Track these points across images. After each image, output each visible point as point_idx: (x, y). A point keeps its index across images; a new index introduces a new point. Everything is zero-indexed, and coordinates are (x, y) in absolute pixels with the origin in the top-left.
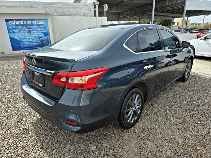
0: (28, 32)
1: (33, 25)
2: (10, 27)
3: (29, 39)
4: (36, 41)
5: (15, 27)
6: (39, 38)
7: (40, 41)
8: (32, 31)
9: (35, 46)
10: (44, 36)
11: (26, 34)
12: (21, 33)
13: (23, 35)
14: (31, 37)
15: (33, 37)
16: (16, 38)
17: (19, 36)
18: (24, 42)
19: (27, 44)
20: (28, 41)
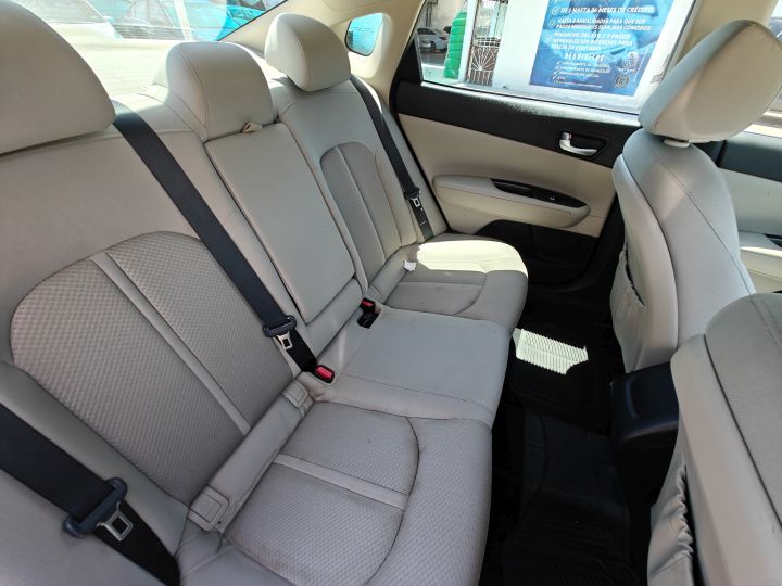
0: (593, 30)
1: (619, 3)
2: (554, 11)
3: (583, 52)
4: (599, 63)
5: (565, 10)
6: (614, 53)
7: (612, 65)
8: (608, 24)
9: (590, 80)
10: (635, 47)
11: (585, 35)
12: (572, 31)
13: (575, 38)
14: (591, 49)
15: (599, 48)
16: (553, 46)
17: (561, 41)
18: (566, 63)
19: (568, 69)
20: (578, 62)
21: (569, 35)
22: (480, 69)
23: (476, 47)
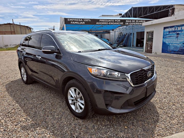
0: (176, 38)
1: (181, 31)
2: (165, 34)
3: (175, 44)
4: (180, 46)
5: (168, 33)
6: (183, 43)
8: (180, 36)
9: (178, 51)
11: (174, 39)
13: (172, 40)
14: (177, 42)
15: (179, 42)
16: (167, 42)
17: (169, 41)
18: (171, 47)
19: (172, 48)
20: (174, 46)
21: (170, 39)
22: (149, 49)
23: (147, 44)
